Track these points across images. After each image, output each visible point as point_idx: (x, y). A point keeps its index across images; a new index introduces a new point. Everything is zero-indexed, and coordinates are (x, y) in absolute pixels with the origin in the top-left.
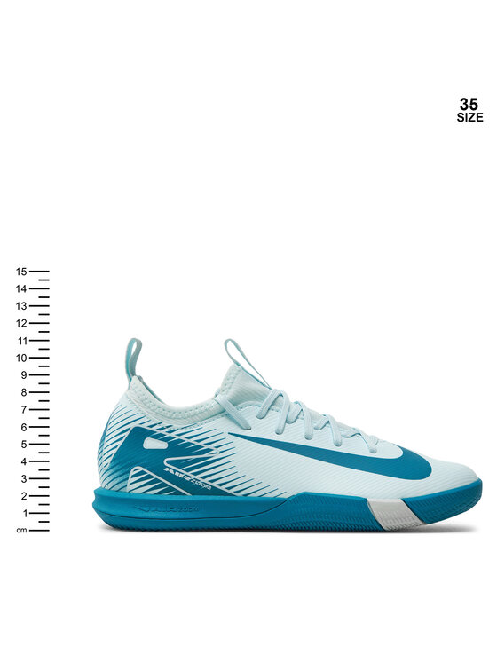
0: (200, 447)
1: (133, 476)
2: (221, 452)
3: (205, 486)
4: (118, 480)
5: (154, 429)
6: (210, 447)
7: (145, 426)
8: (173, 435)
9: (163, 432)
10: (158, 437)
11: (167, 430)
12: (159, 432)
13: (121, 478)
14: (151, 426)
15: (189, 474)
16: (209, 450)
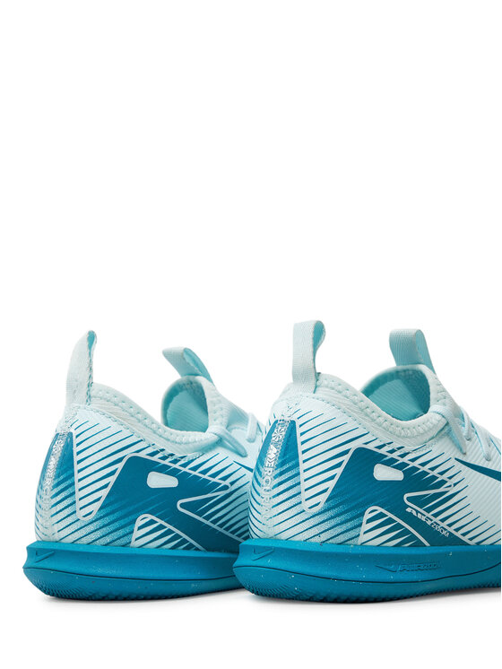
0: (434, 478)
1: (368, 521)
2: (455, 485)
3: (444, 532)
4: (344, 527)
5: (383, 451)
6: (445, 477)
7: (371, 447)
8: (406, 460)
9: (395, 455)
10: (390, 463)
11: (398, 453)
12: (390, 456)
13: (349, 525)
14: (380, 447)
15: (429, 515)
16: (443, 482)
